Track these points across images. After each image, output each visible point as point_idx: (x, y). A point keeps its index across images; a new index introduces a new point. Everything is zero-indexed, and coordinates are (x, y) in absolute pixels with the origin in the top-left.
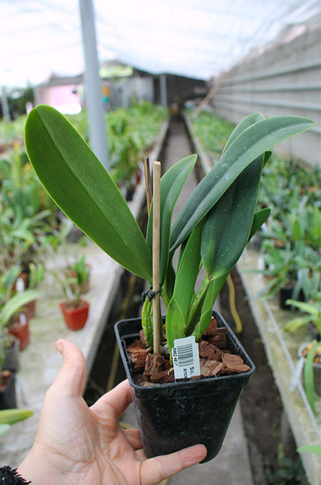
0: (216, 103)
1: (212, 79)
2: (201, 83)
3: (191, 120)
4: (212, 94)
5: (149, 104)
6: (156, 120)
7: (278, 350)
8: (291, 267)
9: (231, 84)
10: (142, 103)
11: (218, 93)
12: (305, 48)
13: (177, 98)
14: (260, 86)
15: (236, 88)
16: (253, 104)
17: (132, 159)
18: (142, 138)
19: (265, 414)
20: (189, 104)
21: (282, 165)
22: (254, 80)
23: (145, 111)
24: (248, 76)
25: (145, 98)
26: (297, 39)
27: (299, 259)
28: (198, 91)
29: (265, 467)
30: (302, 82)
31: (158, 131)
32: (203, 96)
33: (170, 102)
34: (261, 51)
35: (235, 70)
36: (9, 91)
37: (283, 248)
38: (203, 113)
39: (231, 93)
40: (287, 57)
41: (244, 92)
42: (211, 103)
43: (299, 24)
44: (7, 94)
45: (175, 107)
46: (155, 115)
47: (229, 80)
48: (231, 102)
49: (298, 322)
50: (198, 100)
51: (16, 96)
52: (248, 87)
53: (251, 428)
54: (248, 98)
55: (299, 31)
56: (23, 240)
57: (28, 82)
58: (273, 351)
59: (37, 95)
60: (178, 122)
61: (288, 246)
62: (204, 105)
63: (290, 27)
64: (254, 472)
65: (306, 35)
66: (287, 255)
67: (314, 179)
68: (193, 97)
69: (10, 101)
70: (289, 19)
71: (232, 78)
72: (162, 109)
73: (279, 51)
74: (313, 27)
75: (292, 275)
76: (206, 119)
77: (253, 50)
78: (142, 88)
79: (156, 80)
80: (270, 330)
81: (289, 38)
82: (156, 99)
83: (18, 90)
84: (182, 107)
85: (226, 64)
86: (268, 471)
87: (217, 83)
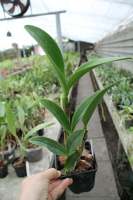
0: (97, 51)
1: (96, 43)
2: (92, 44)
3: (88, 57)
4: (95, 48)
5: (74, 52)
6: (77, 57)
7: (116, 119)
8: (120, 98)
9: (102, 45)
10: (71, 51)
11: (98, 48)
12: (126, 33)
13: (83, 50)
14: (112, 46)
15: (104, 46)
16: (109, 52)
17: (70, 69)
18: (73, 62)
19: (113, 144)
20: (88, 52)
21: (119, 71)
22: (110, 44)
23: (73, 54)
24: (108, 42)
25: (72, 49)
26: (124, 30)
27: (122, 95)
28: (91, 47)
29: (113, 157)
30: (125, 44)
31: (78, 60)
32: (92, 49)
33: (81, 51)
34: (112, 34)
35: (103, 40)
36: (25, 47)
37: (118, 93)
38: (92, 55)
39: (102, 48)
40: (121, 36)
41: (107, 48)
42: (95, 51)
43: (124, 26)
44: (25, 48)
45: (83, 53)
46: (76, 55)
47: (101, 43)
48: (102, 51)
49: (122, 111)
50: (91, 50)
51: (28, 48)
52: (108, 46)
53: (109, 147)
54: (107, 50)
55: (124, 28)
56: (41, 90)
57: (32, 44)
58: (115, 119)
59: (35, 48)
60: (84, 58)
61: (119, 92)
62: (93, 52)
63: (121, 27)
64: (110, 157)
65: (126, 29)
66: (119, 95)
67: (128, 75)
68: (89, 49)
69: (26, 50)
70: (121, 24)
71: (102, 43)
72: (78, 53)
73: (118, 34)
74: (129, 27)
75: (120, 100)
76: (94, 57)
77: (110, 34)
78: (71, 46)
79: (76, 43)
80: (114, 114)
81: (121, 30)
82: (76, 50)
83: (28, 47)
84: (85, 52)
85: (100, 38)
86: (114, 158)
87: (97, 45)
